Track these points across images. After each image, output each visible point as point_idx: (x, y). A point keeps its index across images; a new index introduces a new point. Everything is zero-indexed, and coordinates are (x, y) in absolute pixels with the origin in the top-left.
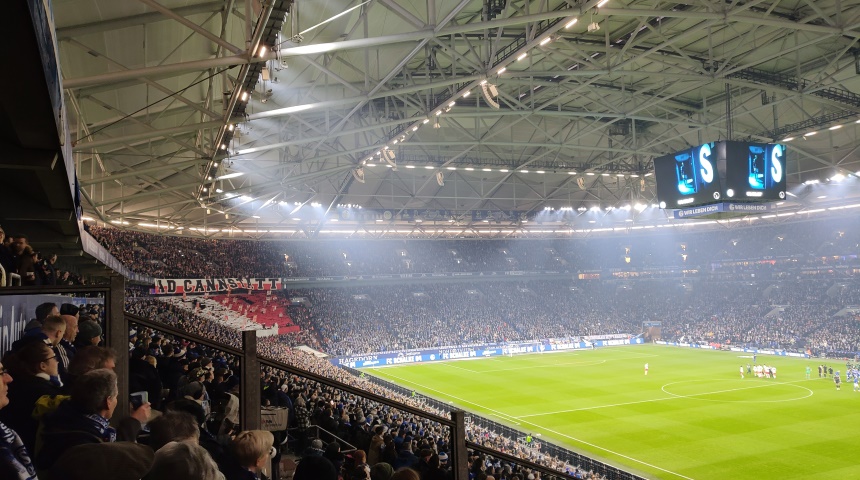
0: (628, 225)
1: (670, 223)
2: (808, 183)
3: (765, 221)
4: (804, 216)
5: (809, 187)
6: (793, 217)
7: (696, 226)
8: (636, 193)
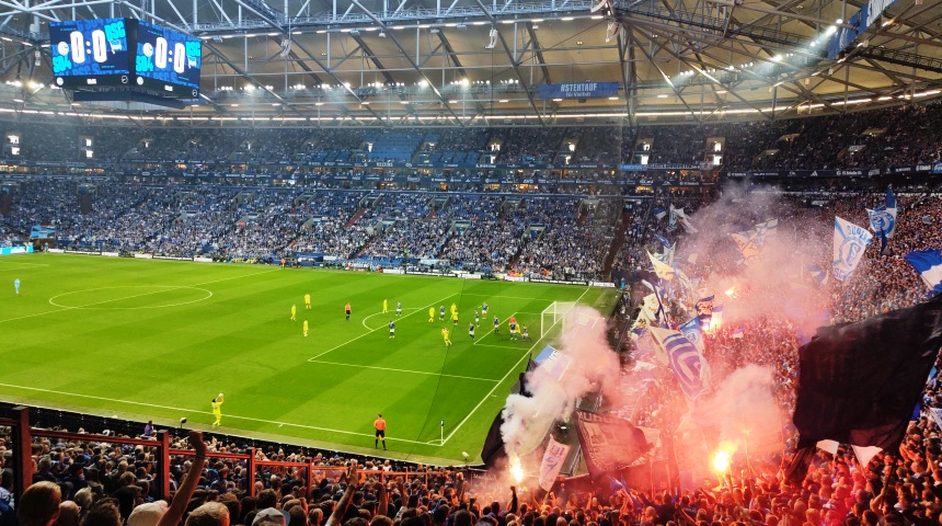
1: (75, 112)
2: (223, 88)
3: (180, 123)
4: (218, 123)
5: (225, 92)
6: (207, 123)
7: (104, 119)
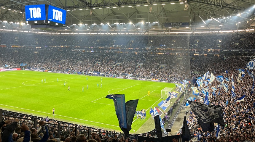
0: (18, 30)
4: (72, 34)
5: (74, 26)
6: (69, 34)
8: (21, 19)
